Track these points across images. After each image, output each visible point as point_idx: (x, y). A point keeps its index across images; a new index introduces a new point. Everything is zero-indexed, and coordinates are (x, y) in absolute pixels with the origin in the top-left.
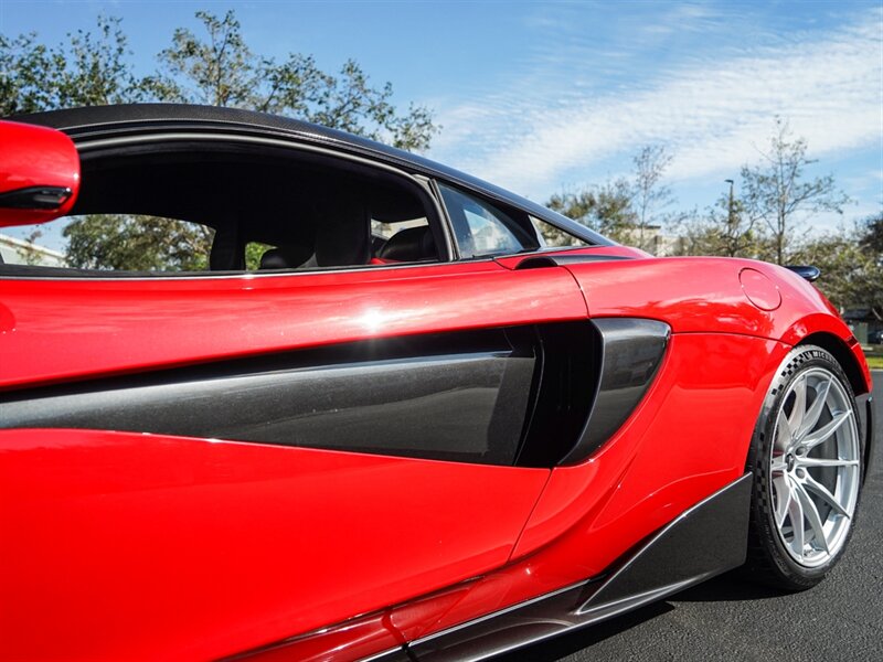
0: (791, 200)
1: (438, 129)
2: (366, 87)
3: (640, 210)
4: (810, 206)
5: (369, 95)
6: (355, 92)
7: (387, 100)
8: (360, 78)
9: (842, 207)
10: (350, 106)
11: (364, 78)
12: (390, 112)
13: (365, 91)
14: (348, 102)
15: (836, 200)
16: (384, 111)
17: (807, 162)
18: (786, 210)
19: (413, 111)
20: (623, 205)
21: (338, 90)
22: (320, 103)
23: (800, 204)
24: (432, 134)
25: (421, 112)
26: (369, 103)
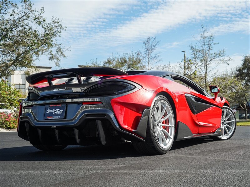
0: (209, 60)
1: (65, 28)
2: (32, 9)
3: (147, 65)
4: (216, 62)
5: (34, 12)
6: (27, 11)
7: (42, 15)
8: (30, 5)
9: (228, 62)
10: (25, 17)
11: (32, 5)
12: (44, 20)
13: (32, 11)
14: (24, 16)
15: (226, 60)
16: (40, 20)
17: (214, 44)
18: (207, 63)
19: (53, 20)
20: (139, 63)
21: (19, 10)
22: (11, 15)
23: (213, 61)
24: (62, 31)
25: (56, 21)
26: (34, 16)
